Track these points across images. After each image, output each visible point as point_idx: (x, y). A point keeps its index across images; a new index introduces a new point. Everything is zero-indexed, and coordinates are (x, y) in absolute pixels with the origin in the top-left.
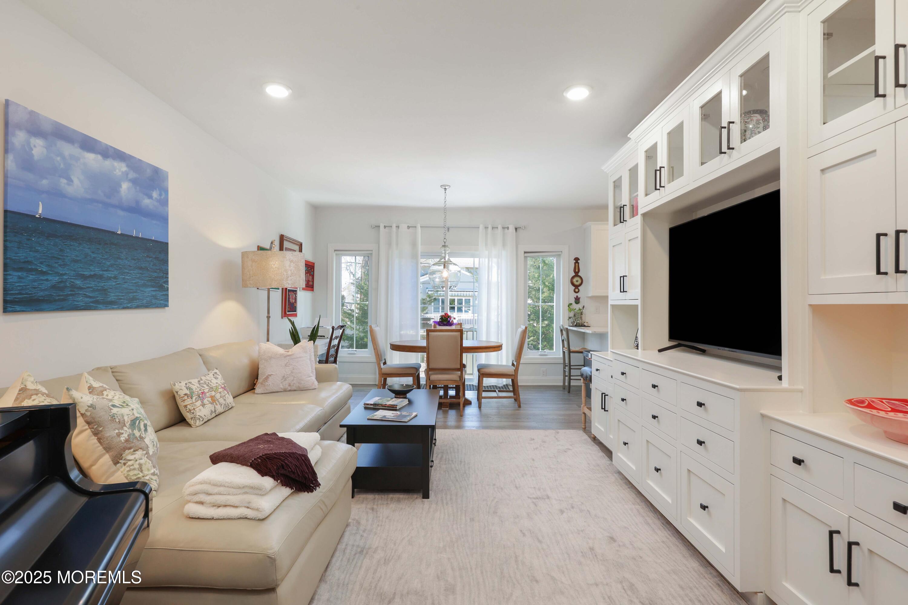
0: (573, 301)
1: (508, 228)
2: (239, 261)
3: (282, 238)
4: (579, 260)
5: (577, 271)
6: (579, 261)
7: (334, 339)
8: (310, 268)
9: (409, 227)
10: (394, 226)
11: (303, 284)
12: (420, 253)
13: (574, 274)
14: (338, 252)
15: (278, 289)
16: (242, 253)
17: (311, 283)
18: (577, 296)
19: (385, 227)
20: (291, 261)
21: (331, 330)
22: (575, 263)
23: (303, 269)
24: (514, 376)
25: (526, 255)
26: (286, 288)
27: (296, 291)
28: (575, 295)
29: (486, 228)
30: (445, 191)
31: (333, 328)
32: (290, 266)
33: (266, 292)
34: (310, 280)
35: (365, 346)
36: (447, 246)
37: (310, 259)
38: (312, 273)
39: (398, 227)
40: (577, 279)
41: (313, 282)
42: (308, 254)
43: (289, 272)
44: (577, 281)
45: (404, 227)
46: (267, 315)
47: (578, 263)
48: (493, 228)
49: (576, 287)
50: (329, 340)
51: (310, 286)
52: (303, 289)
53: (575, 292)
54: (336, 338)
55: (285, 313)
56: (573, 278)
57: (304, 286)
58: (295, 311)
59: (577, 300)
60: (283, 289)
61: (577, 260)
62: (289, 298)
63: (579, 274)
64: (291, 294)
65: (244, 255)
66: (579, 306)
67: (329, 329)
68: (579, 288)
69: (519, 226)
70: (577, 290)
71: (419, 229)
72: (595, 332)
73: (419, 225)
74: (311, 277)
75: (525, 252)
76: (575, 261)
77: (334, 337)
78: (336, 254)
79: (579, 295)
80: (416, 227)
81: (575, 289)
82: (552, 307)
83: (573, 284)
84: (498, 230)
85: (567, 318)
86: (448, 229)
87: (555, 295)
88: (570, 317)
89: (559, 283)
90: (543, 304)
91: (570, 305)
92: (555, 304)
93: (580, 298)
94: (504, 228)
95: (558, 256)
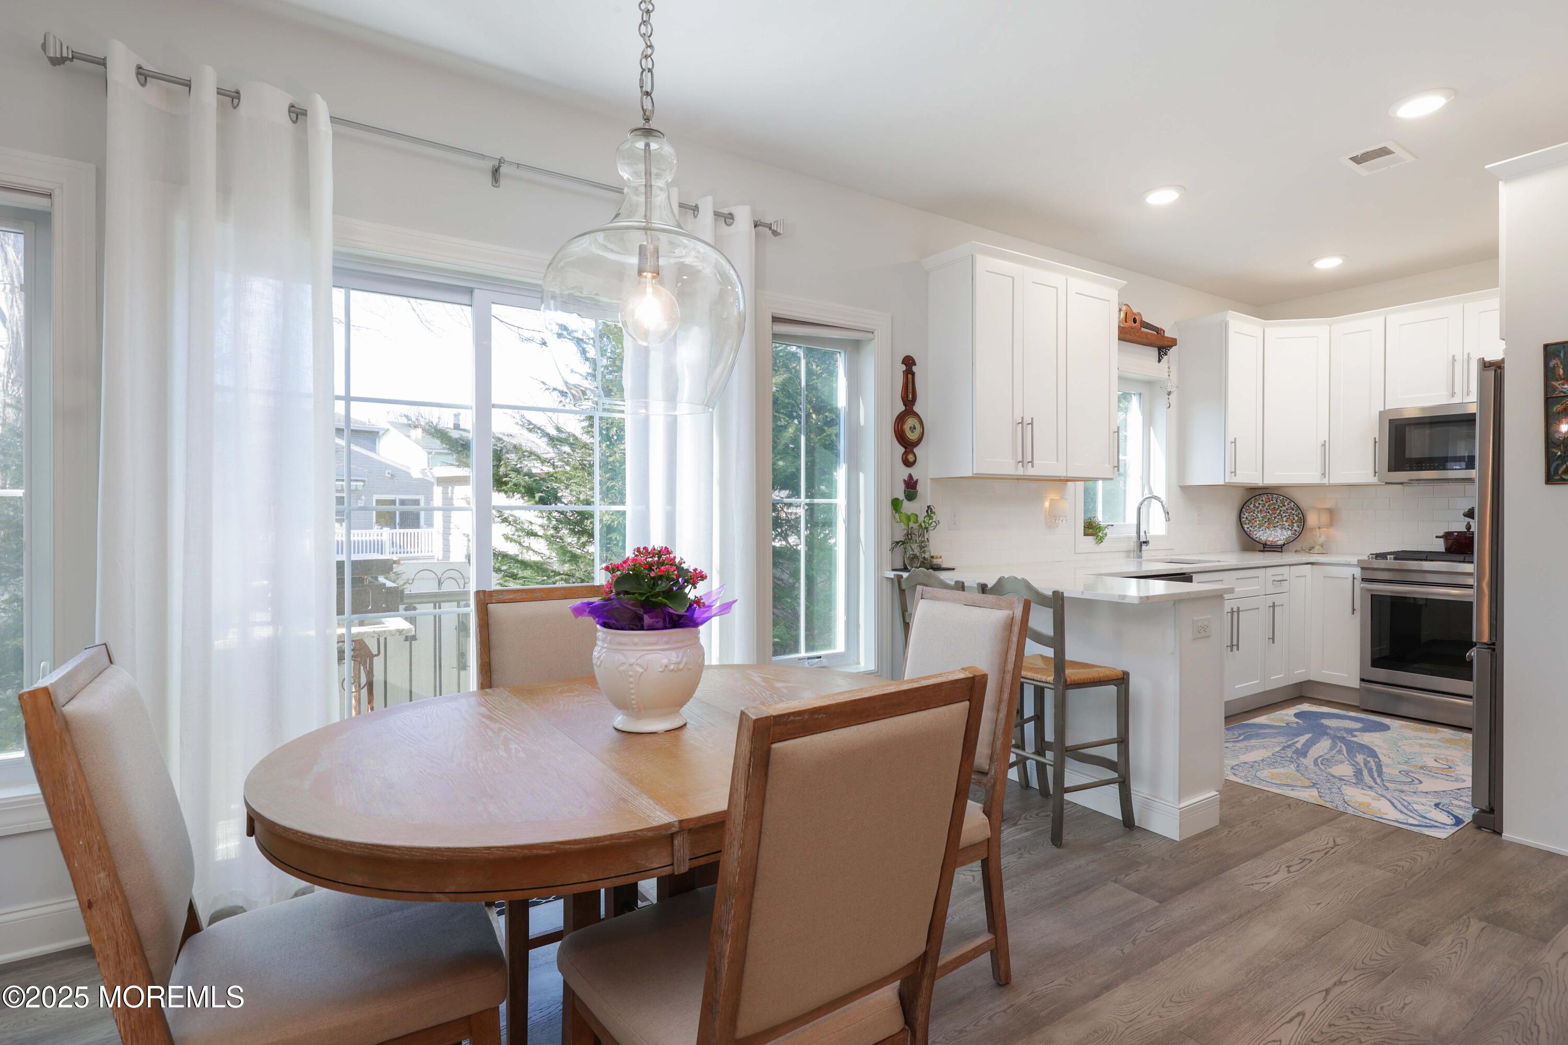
0: (900, 494)
1: (730, 218)
4: (915, 364)
6: (914, 369)
13: (903, 408)
18: (910, 476)
22: (905, 374)
28: (904, 472)
39: (231, 96)
40: (910, 421)
44: (913, 429)
47: (913, 374)
49: (909, 447)
53: (908, 463)
56: (900, 419)
59: (911, 486)
61: (909, 362)
63: (916, 407)
66: (916, 508)
68: (916, 450)
70: (911, 458)
75: (775, 319)
76: (904, 368)
79: (916, 472)
81: (905, 454)
82: (830, 509)
83: (900, 436)
84: (695, 217)
85: (887, 545)
86: (496, 172)
87: (841, 475)
88: (897, 543)
89: (855, 433)
90: (808, 501)
91: (896, 504)
92: (840, 500)
93: (917, 481)
94: (717, 214)
95: (855, 346)
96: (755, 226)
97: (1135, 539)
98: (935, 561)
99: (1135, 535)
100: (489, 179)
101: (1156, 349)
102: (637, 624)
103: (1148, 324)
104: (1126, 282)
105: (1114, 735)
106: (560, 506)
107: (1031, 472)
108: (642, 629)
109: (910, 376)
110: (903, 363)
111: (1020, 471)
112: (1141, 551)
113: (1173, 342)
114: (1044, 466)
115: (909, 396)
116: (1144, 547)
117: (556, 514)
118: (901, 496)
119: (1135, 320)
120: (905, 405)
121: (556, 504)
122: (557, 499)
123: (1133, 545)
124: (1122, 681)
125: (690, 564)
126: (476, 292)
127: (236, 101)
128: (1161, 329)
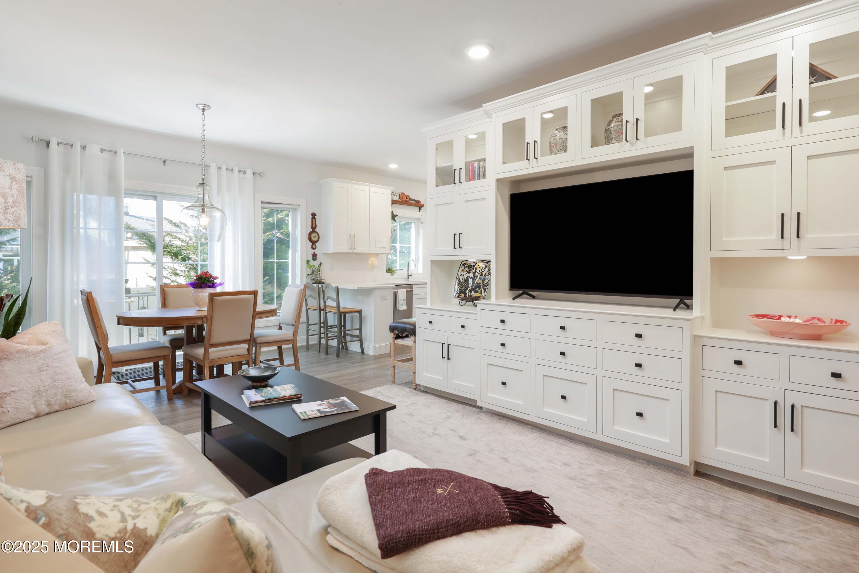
0: (310, 258)
1: (244, 172)
4: (316, 215)
5: (314, 226)
6: (316, 217)
9: (102, 151)
12: (123, 190)
13: (312, 230)
18: (314, 253)
19: (59, 144)
22: (312, 219)
24: (293, 341)
25: (263, 205)
28: (312, 251)
29: (219, 168)
30: (203, 112)
39: (84, 147)
40: (314, 235)
44: (315, 237)
45: (94, 149)
47: (315, 219)
48: (227, 169)
49: (313, 243)
53: (313, 248)
56: (310, 233)
59: (314, 257)
61: (314, 215)
63: (316, 230)
66: (316, 263)
68: (316, 244)
69: (256, 171)
70: (314, 247)
71: (121, 158)
72: (360, 288)
73: (122, 149)
75: (262, 203)
76: (312, 217)
79: (316, 251)
80: (116, 152)
81: (312, 245)
82: (287, 264)
83: (310, 240)
84: (232, 172)
85: (305, 275)
86: (164, 162)
87: (290, 252)
88: (308, 275)
89: (295, 239)
90: (277, 261)
91: (308, 262)
92: (290, 261)
93: (317, 254)
94: (239, 171)
95: (295, 210)
96: (253, 174)
97: (407, 274)
98: (323, 281)
99: (407, 273)
100: (162, 163)
101: (418, 207)
102: (201, 287)
103: (412, 199)
104: (394, 188)
105: (358, 327)
106: (190, 262)
107: (355, 251)
108: (202, 288)
109: (314, 219)
110: (311, 215)
111: (351, 251)
112: (409, 279)
113: (423, 205)
114: (361, 249)
115: (314, 227)
116: (410, 277)
117: (189, 265)
118: (311, 259)
119: (407, 198)
120: (312, 229)
121: (188, 261)
122: (189, 259)
123: (406, 276)
124: (360, 312)
125: (215, 275)
126: (158, 198)
127: (85, 149)
128: (418, 201)
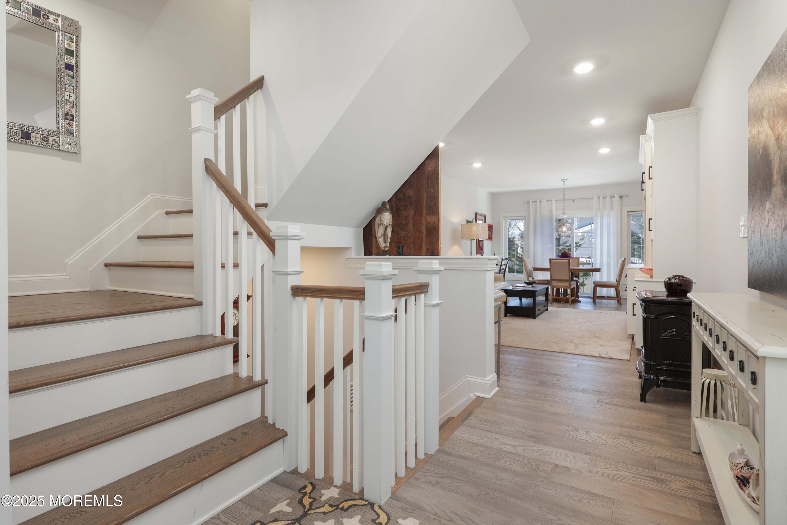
1: (614, 197)
2: (460, 228)
3: (476, 214)
7: (503, 265)
8: (490, 228)
9: (547, 201)
10: (538, 201)
11: (487, 237)
12: (554, 216)
14: (505, 218)
15: (475, 240)
16: (461, 224)
17: (491, 236)
19: (533, 202)
20: (482, 227)
21: (501, 260)
23: (487, 229)
25: (629, 213)
26: (478, 240)
27: (483, 241)
29: (599, 198)
30: (564, 182)
31: (502, 259)
32: (481, 230)
33: (470, 241)
34: (490, 234)
35: (522, 272)
36: (565, 213)
37: (490, 223)
38: (491, 231)
39: (541, 201)
41: (492, 235)
42: (489, 221)
43: (481, 232)
45: (544, 202)
46: (470, 252)
48: (603, 198)
50: (500, 266)
51: (490, 238)
52: (487, 239)
54: (504, 265)
55: (478, 252)
57: (487, 238)
58: (483, 251)
60: (477, 240)
62: (480, 244)
64: (481, 242)
65: (462, 225)
67: (500, 261)
69: (623, 195)
71: (554, 202)
73: (554, 199)
74: (491, 233)
75: (628, 212)
77: (502, 264)
78: (505, 219)
80: (552, 201)
84: (607, 198)
86: (573, 200)
94: (611, 197)
96: (621, 197)
